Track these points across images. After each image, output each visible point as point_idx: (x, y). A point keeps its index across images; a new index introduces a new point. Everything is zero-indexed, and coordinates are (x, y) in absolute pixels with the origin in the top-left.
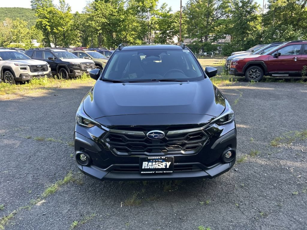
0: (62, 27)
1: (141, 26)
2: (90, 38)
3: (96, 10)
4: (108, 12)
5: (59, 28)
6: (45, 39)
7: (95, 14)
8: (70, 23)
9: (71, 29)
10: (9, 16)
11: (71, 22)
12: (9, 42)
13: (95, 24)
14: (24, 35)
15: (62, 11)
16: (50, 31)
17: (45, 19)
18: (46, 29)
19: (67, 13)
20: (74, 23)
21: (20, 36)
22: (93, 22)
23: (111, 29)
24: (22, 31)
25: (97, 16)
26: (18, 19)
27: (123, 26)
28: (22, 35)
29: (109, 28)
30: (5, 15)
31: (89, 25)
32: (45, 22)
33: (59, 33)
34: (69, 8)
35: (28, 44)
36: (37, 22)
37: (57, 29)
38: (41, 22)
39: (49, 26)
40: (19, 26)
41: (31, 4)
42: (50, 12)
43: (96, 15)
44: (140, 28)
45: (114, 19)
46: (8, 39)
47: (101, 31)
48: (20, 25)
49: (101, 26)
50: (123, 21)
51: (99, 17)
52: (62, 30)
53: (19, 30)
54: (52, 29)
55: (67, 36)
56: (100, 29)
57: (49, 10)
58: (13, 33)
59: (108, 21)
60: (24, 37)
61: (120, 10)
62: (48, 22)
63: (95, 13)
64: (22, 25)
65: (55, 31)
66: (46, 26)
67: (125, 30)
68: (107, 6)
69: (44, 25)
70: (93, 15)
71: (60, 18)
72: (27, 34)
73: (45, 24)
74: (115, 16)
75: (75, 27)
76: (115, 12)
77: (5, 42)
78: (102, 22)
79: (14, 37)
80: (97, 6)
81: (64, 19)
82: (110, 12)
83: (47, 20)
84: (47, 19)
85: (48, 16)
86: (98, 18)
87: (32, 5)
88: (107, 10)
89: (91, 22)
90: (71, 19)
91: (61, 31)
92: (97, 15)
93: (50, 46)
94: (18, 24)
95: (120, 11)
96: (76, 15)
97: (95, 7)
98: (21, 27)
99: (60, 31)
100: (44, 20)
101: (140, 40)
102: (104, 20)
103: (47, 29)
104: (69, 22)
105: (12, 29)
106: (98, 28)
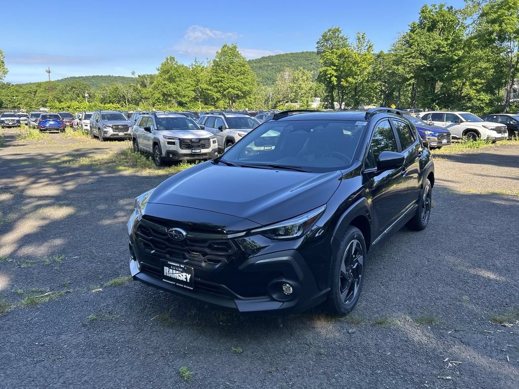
0: (355, 77)
1: (495, 67)
2: (396, 94)
3: (410, 46)
4: (431, 46)
5: (350, 79)
6: (327, 96)
7: (406, 53)
8: (367, 70)
9: (368, 79)
10: (294, 64)
11: (370, 69)
12: (285, 102)
13: (404, 69)
14: (305, 92)
15: (359, 52)
16: (336, 84)
17: (332, 67)
18: (330, 82)
19: (366, 55)
20: (374, 70)
21: (300, 94)
22: (400, 67)
23: (433, 76)
24: (303, 85)
25: (409, 56)
26: (301, 68)
27: (456, 70)
28: (303, 91)
29: (429, 75)
30: (289, 63)
31: (393, 73)
32: (331, 71)
33: (349, 86)
34: (370, 47)
35: (303, 105)
36: (321, 72)
37: (347, 81)
38: (326, 71)
39: (336, 77)
40: (301, 79)
41: (317, 46)
42: (340, 56)
43: (407, 55)
44: (491, 72)
45: (441, 59)
46: (284, 97)
47: (412, 81)
48: (302, 77)
49: (414, 72)
50: (459, 60)
51: (414, 58)
52: (354, 81)
53: (300, 85)
54: (339, 81)
55: (360, 91)
56: (411, 78)
57: (339, 52)
58: (291, 88)
59: (428, 64)
60: (305, 94)
61: (456, 41)
62: (336, 71)
63: (406, 51)
64: (305, 77)
65: (344, 83)
66: (331, 77)
67: (460, 75)
68: (430, 37)
69: (329, 76)
70: (402, 55)
71: (354, 64)
72: (309, 89)
73: (330, 74)
74: (444, 52)
75: (375, 76)
76: (445, 46)
77: (279, 102)
78: (416, 65)
79: (292, 95)
80: (413, 39)
81: (359, 65)
82: (434, 47)
83: (335, 68)
84: (334, 66)
85: (336, 62)
86: (411, 60)
87: (317, 48)
88: (430, 44)
89: (396, 67)
90: (370, 64)
91: (352, 83)
92: (409, 54)
93: (333, 107)
94: (301, 75)
95: (456, 43)
96: (379, 56)
97: (407, 42)
98: (303, 80)
99: (350, 83)
100: (330, 68)
101: (487, 93)
102: (421, 62)
103: (332, 81)
104: (366, 68)
105: (290, 84)
106: (408, 75)
